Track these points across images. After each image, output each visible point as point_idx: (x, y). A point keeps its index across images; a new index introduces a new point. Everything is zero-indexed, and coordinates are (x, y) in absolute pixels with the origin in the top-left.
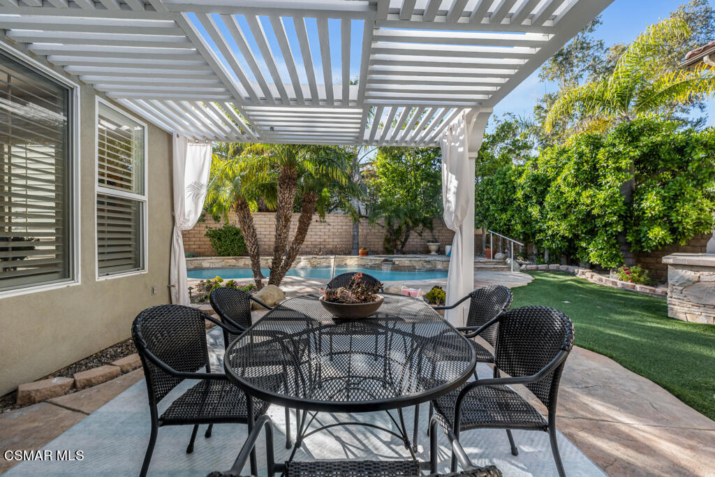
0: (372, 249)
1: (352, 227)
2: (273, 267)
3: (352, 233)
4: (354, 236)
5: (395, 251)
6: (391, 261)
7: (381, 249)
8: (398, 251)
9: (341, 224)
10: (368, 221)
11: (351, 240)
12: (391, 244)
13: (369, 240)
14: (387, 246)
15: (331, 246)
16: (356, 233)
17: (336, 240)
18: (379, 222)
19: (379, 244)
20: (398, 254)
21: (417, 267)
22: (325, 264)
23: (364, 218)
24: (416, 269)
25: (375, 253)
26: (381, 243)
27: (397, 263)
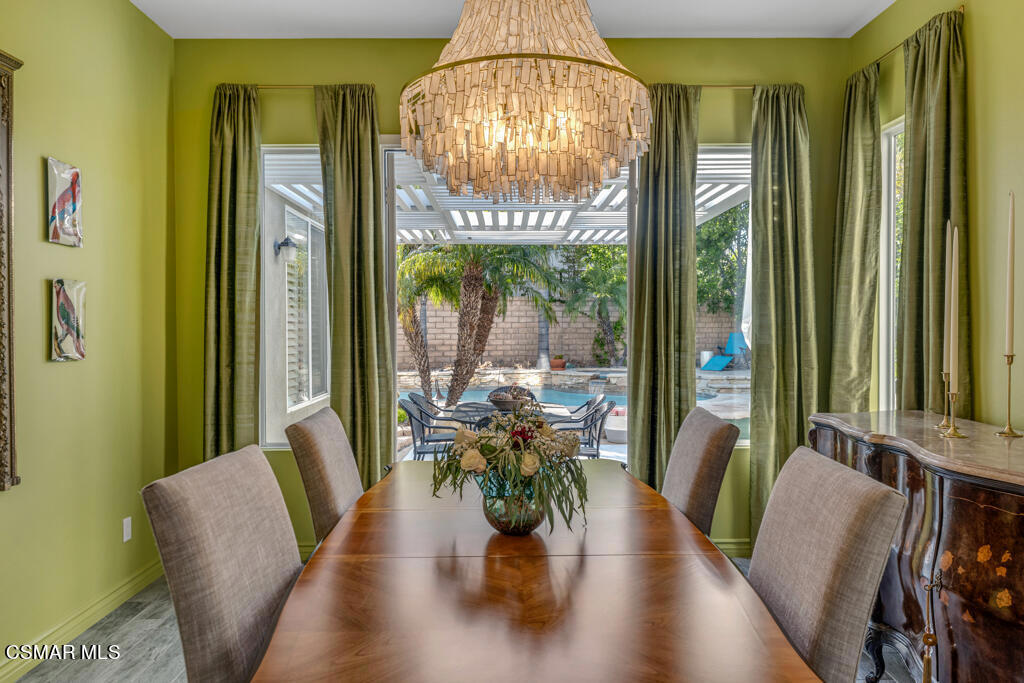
0: (572, 358)
1: (537, 319)
2: (452, 385)
3: (537, 330)
4: (541, 335)
5: (612, 361)
6: (605, 378)
7: (588, 357)
8: (617, 361)
9: (517, 314)
10: (564, 307)
11: (536, 341)
12: (606, 348)
13: (567, 342)
14: (598, 352)
15: (500, 353)
16: (544, 331)
17: (508, 342)
18: (586, 309)
19: (585, 349)
20: (617, 366)
23: (558, 303)
25: (578, 364)
26: (589, 347)
27: (613, 381)
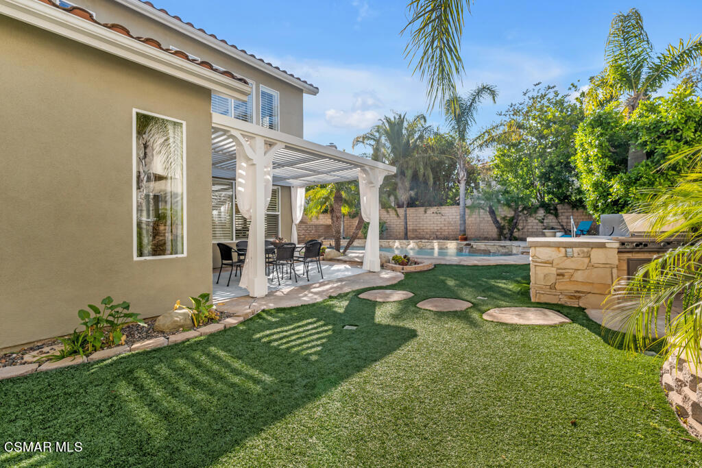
6: (471, 245)
9: (455, 214)
16: (462, 222)
17: (451, 227)
21: (492, 251)
22: (429, 247)
24: (490, 252)
27: (474, 247)
